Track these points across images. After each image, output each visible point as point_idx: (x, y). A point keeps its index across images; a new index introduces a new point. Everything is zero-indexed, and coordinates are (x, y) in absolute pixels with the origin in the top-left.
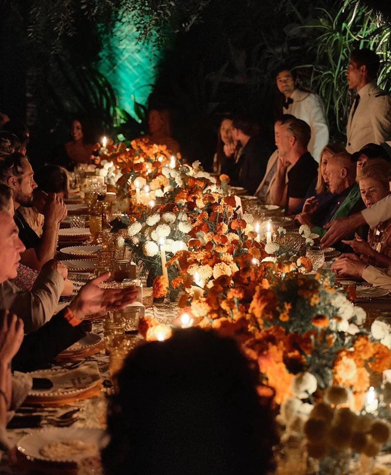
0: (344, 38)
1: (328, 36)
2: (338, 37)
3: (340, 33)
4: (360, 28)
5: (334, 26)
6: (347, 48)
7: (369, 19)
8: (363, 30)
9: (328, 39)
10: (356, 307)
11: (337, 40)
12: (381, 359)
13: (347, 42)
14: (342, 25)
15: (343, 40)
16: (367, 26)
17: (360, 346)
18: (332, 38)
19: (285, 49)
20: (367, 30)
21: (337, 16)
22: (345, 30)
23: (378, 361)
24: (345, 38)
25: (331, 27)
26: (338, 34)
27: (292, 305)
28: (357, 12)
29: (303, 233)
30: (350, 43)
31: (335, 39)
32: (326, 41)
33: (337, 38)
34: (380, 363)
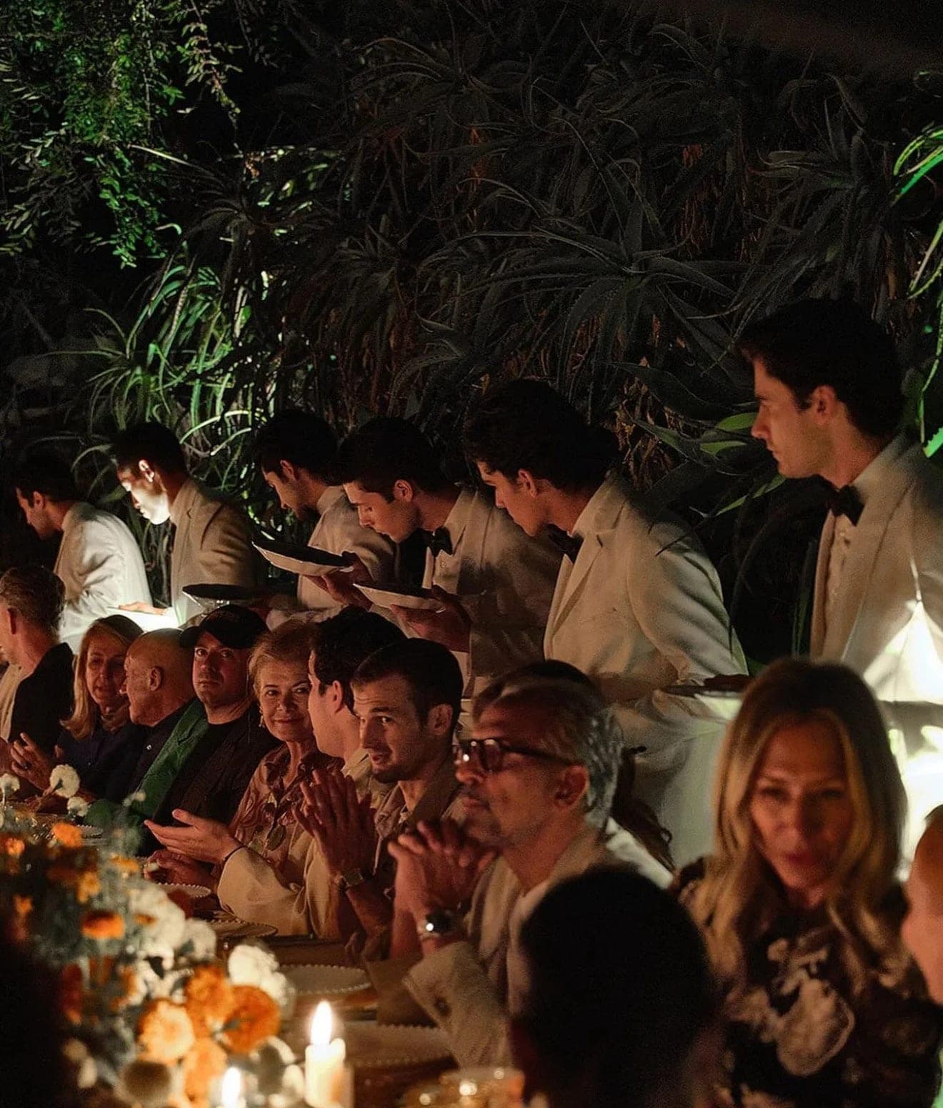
0: (153, 379)
1: (117, 374)
2: (140, 378)
3: (143, 370)
4: (191, 356)
5: (128, 351)
6: (162, 402)
7: (213, 336)
8: (197, 361)
9: (114, 381)
10: (191, 920)
11: (137, 385)
12: (253, 1021)
13: (160, 388)
14: (147, 349)
15: (152, 386)
16: (207, 352)
17: (201, 991)
18: (125, 380)
19: (12, 416)
20: (207, 359)
21: (136, 327)
22: (157, 359)
23: (244, 1026)
24: (157, 380)
25: (120, 353)
26: (138, 371)
27: (33, 903)
28: (183, 317)
29: (60, 785)
30: (168, 394)
31: (131, 383)
32: (110, 386)
33: (135, 380)
34: (249, 1031)
